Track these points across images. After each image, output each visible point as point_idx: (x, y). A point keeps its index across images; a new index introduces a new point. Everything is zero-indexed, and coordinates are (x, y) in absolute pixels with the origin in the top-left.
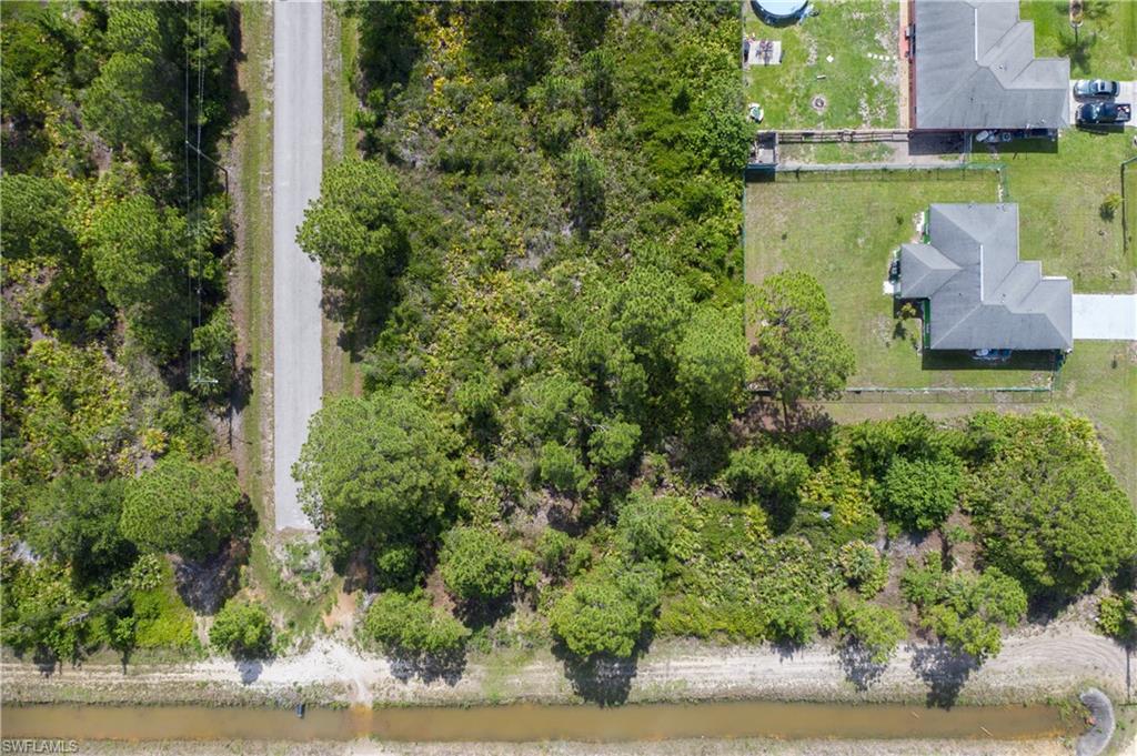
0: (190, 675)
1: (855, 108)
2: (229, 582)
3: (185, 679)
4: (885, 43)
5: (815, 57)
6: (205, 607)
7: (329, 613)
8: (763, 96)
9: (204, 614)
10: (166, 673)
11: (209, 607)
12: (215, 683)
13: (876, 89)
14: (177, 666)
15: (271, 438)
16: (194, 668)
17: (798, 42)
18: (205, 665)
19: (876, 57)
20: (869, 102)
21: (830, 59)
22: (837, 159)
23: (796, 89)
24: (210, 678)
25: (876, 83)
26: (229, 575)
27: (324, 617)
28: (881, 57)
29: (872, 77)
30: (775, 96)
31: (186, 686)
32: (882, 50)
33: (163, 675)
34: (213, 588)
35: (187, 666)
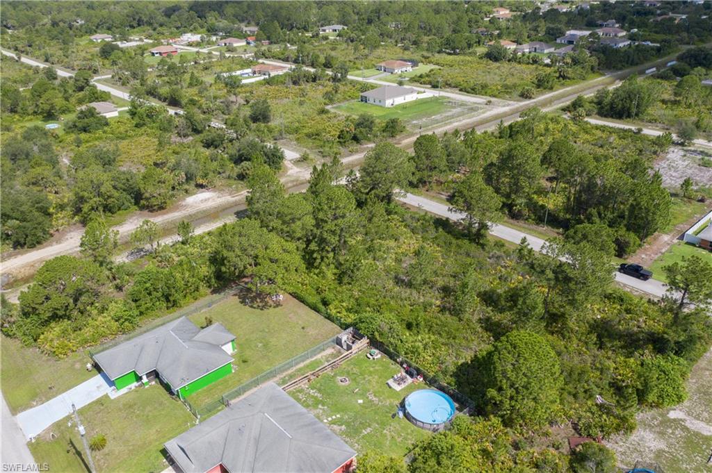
1: (319, 390)
4: (335, 427)
5: (370, 398)
8: (378, 365)
13: (317, 404)
17: (388, 397)
19: (334, 417)
20: (316, 398)
21: (360, 401)
22: (307, 366)
23: (364, 379)
25: (320, 406)
28: (330, 419)
29: (326, 407)
30: (372, 369)
32: (333, 422)
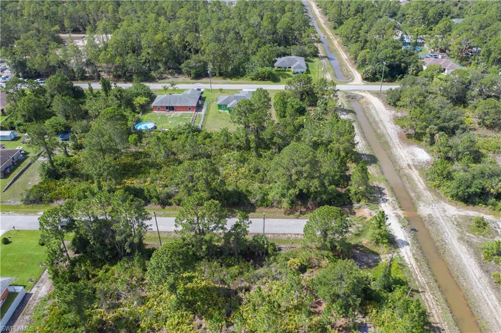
0: (414, 265)
1: (185, 119)
2: (361, 249)
3: (417, 266)
5: (168, 124)
6: (377, 259)
7: (366, 218)
9: (380, 259)
10: (417, 275)
11: (376, 257)
12: (414, 255)
14: (411, 270)
15: (290, 235)
16: (409, 263)
17: (162, 126)
18: (406, 259)
19: (172, 116)
21: (170, 122)
24: (412, 257)
25: (180, 116)
26: (358, 250)
27: (368, 219)
31: (420, 267)
33: (419, 276)
34: (366, 256)
35: (410, 266)
